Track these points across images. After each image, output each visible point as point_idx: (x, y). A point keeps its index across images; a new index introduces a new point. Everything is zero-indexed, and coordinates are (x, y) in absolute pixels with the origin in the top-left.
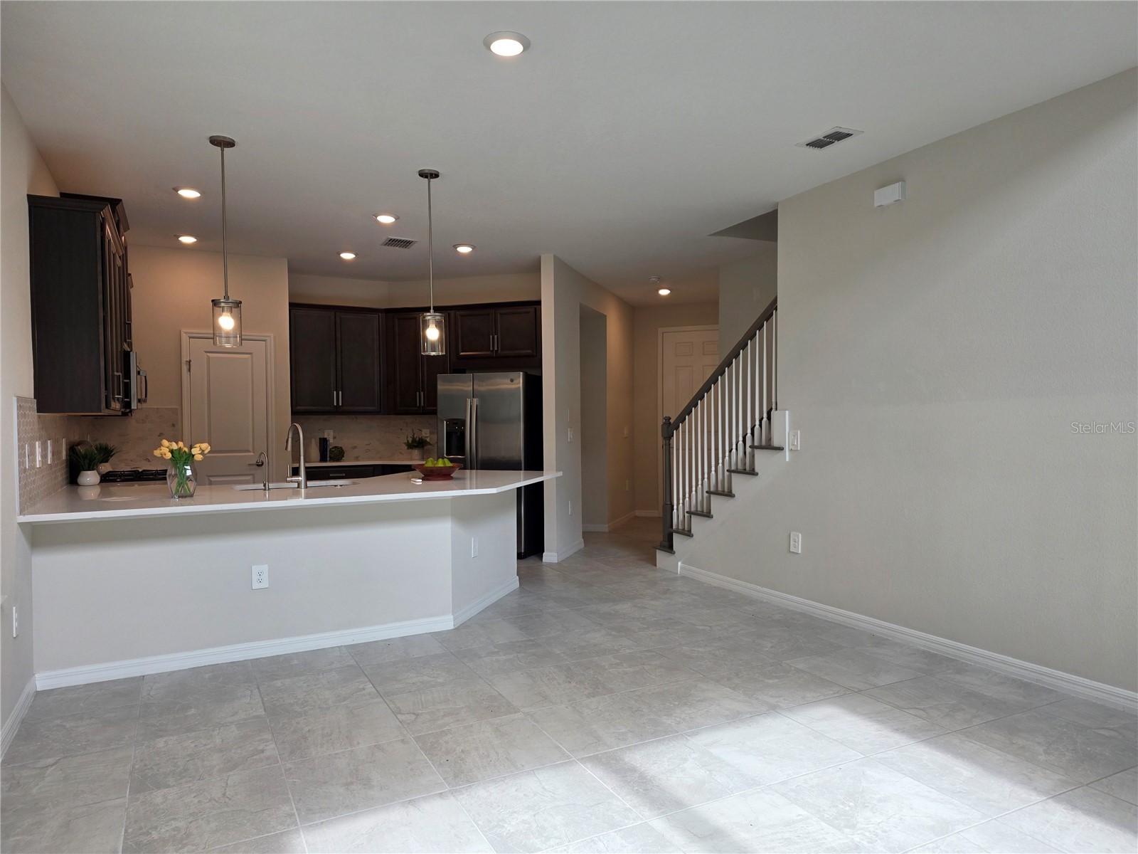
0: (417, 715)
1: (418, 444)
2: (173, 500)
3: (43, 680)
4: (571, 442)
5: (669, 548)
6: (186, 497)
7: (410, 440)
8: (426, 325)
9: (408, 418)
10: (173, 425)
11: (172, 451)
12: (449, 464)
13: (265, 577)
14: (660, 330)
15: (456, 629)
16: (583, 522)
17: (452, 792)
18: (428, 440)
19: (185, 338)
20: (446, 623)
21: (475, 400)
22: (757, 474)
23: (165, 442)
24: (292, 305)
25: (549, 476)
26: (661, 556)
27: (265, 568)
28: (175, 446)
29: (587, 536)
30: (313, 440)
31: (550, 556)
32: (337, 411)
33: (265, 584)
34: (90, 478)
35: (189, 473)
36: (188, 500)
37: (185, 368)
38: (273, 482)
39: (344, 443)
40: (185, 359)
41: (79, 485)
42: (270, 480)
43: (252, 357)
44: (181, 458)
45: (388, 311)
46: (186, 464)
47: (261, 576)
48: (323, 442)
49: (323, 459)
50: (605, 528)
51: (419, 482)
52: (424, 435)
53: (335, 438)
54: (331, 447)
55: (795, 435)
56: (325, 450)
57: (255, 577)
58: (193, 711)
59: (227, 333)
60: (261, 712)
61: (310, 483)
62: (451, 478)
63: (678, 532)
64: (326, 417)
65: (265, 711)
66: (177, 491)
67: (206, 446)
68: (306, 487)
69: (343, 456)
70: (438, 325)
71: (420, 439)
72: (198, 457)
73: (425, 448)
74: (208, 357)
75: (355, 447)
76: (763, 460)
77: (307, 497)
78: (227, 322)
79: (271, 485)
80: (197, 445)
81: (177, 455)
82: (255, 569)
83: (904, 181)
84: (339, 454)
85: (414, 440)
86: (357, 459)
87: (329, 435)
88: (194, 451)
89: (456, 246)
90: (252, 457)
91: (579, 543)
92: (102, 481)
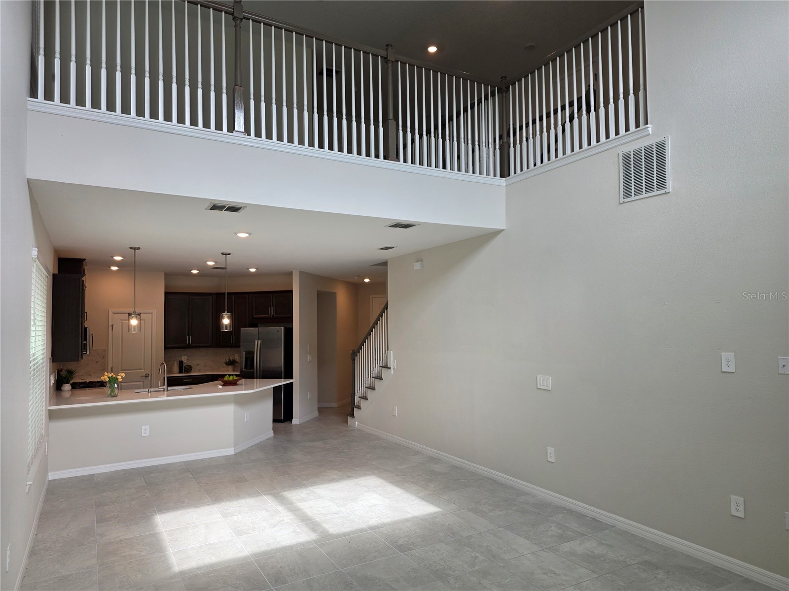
0: (207, 484)
1: (231, 363)
2: (108, 398)
3: (52, 476)
4: (310, 362)
5: (352, 415)
6: (114, 397)
7: (227, 360)
8: (223, 318)
9: (228, 349)
10: (104, 357)
11: (109, 378)
12: (235, 378)
13: (148, 431)
14: (371, 296)
15: (235, 454)
16: (319, 402)
17: (212, 504)
18: (237, 360)
19: (110, 312)
20: (231, 451)
21: (259, 341)
22: (382, 379)
23: (106, 374)
24: (166, 293)
25: (296, 380)
26: (349, 418)
27: (148, 427)
28: (110, 375)
29: (320, 410)
30: (176, 362)
31: (296, 421)
32: (189, 347)
33: (148, 434)
34: (67, 387)
35: (116, 386)
36: (115, 398)
37: (110, 328)
38: (153, 387)
39: (192, 363)
40: (110, 324)
41: (62, 391)
42: (152, 385)
43: (145, 322)
44: (113, 380)
45: (217, 294)
46: (114, 383)
47: (145, 431)
48: (181, 363)
49: (181, 372)
50: (335, 405)
51: (220, 387)
52: (236, 358)
53: (187, 360)
54: (185, 365)
55: (394, 362)
56: (182, 367)
57: (143, 431)
58: (116, 485)
59: (134, 327)
60: (145, 484)
61: (169, 388)
62: (237, 385)
63: (356, 407)
64: (183, 349)
65: (146, 483)
66: (110, 394)
67: (124, 375)
68: (168, 390)
69: (191, 370)
70: (229, 318)
71: (233, 360)
72: (120, 380)
73: (236, 364)
74: (122, 323)
75: (199, 364)
76: (385, 373)
77: (168, 396)
78: (134, 322)
79: (152, 390)
80: (120, 374)
81: (111, 379)
82: (143, 427)
83: (422, 261)
84: (189, 369)
85: (229, 360)
86: (199, 371)
87: (184, 359)
88: (118, 377)
89: (248, 269)
90: (143, 372)
91: (316, 414)
92: (72, 388)
